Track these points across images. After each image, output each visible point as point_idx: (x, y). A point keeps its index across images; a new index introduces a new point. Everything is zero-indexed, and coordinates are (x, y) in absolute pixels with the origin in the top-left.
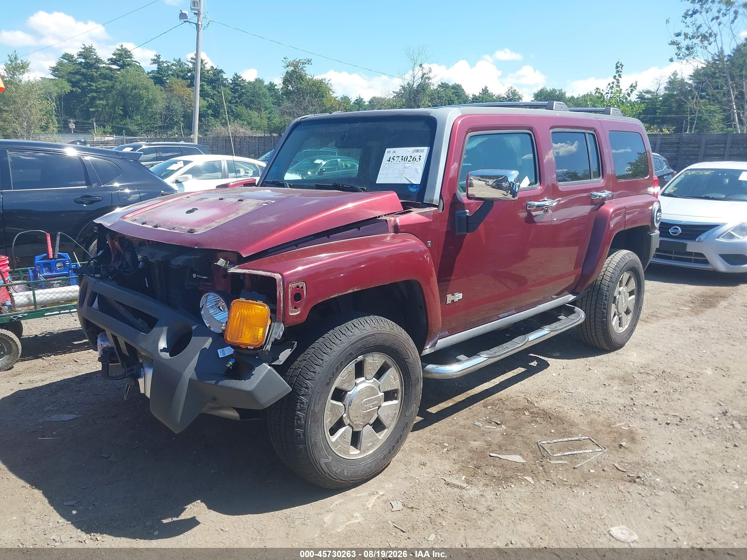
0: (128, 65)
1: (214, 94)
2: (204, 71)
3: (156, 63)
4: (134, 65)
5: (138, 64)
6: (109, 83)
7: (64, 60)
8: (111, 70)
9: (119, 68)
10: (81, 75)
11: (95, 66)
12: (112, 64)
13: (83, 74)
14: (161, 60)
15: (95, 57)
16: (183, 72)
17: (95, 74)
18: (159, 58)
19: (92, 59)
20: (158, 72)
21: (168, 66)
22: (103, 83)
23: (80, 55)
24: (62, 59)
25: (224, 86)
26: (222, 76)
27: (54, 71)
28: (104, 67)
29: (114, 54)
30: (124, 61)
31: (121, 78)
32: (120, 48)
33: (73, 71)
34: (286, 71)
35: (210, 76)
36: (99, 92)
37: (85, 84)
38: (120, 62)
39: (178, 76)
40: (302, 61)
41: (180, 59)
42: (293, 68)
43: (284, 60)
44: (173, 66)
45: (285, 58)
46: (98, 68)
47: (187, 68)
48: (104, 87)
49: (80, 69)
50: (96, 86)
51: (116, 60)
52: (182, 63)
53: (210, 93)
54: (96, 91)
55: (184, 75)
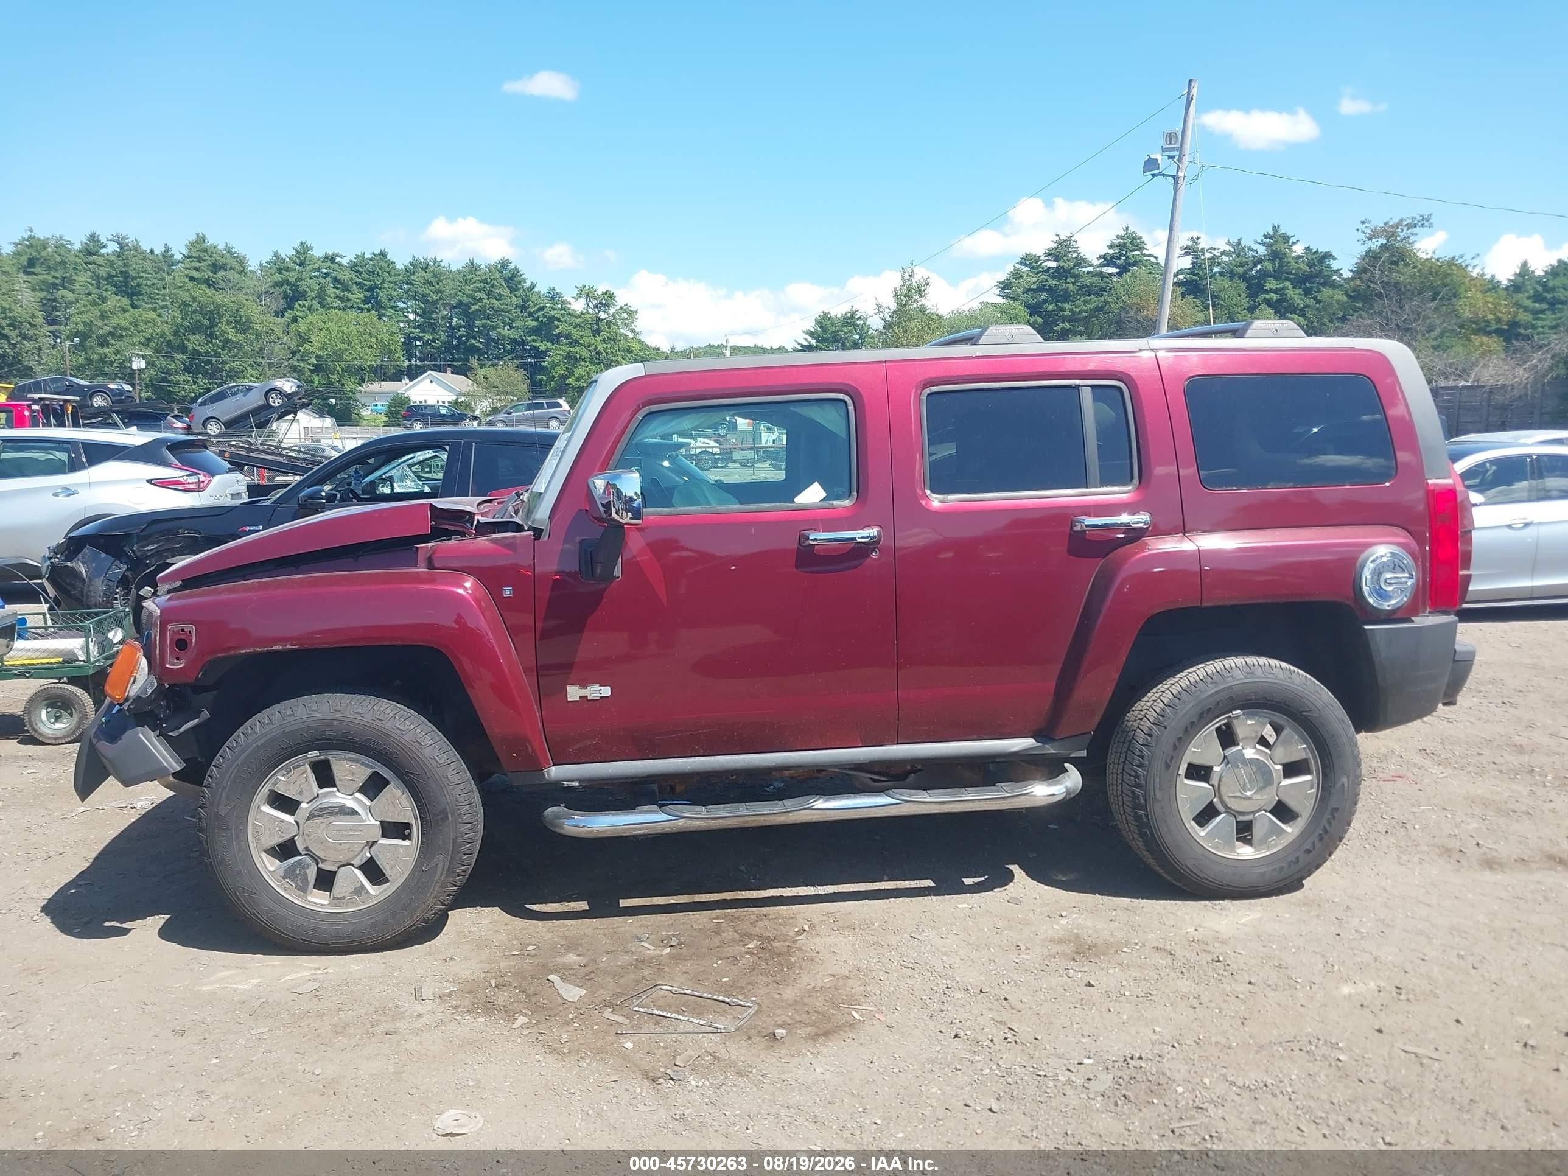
0: (1135, 263)
1: (1307, 306)
2: (1290, 260)
3: (1190, 254)
4: (1147, 263)
5: (1153, 260)
6: (1095, 301)
7: (1022, 267)
8: (1102, 276)
9: (1118, 270)
10: (1046, 290)
11: (1074, 273)
12: (1104, 266)
13: (1051, 290)
14: (1200, 247)
15: (1075, 255)
16: (1242, 267)
17: (1071, 287)
18: (1196, 243)
19: (1069, 260)
20: (1192, 271)
21: (1213, 258)
22: (1085, 302)
23: (1049, 254)
24: (1018, 266)
25: (1333, 285)
26: (1328, 266)
27: (1003, 289)
28: (1088, 272)
29: (1110, 247)
30: (1127, 257)
31: (1120, 290)
32: (1123, 233)
33: (1035, 286)
34: (1365, 248)
35: (1301, 269)
36: (1075, 320)
37: (1051, 307)
38: (1120, 259)
39: (1232, 275)
40: (1405, 223)
41: (1240, 240)
42: (1384, 242)
43: (1362, 227)
44: (1223, 257)
45: (1363, 223)
46: (1077, 276)
47: (1253, 256)
48: (1086, 311)
49: (1046, 281)
50: (1071, 310)
51: (1113, 257)
52: (1243, 249)
53: (1298, 304)
54: (1071, 320)
55: (1246, 272)
